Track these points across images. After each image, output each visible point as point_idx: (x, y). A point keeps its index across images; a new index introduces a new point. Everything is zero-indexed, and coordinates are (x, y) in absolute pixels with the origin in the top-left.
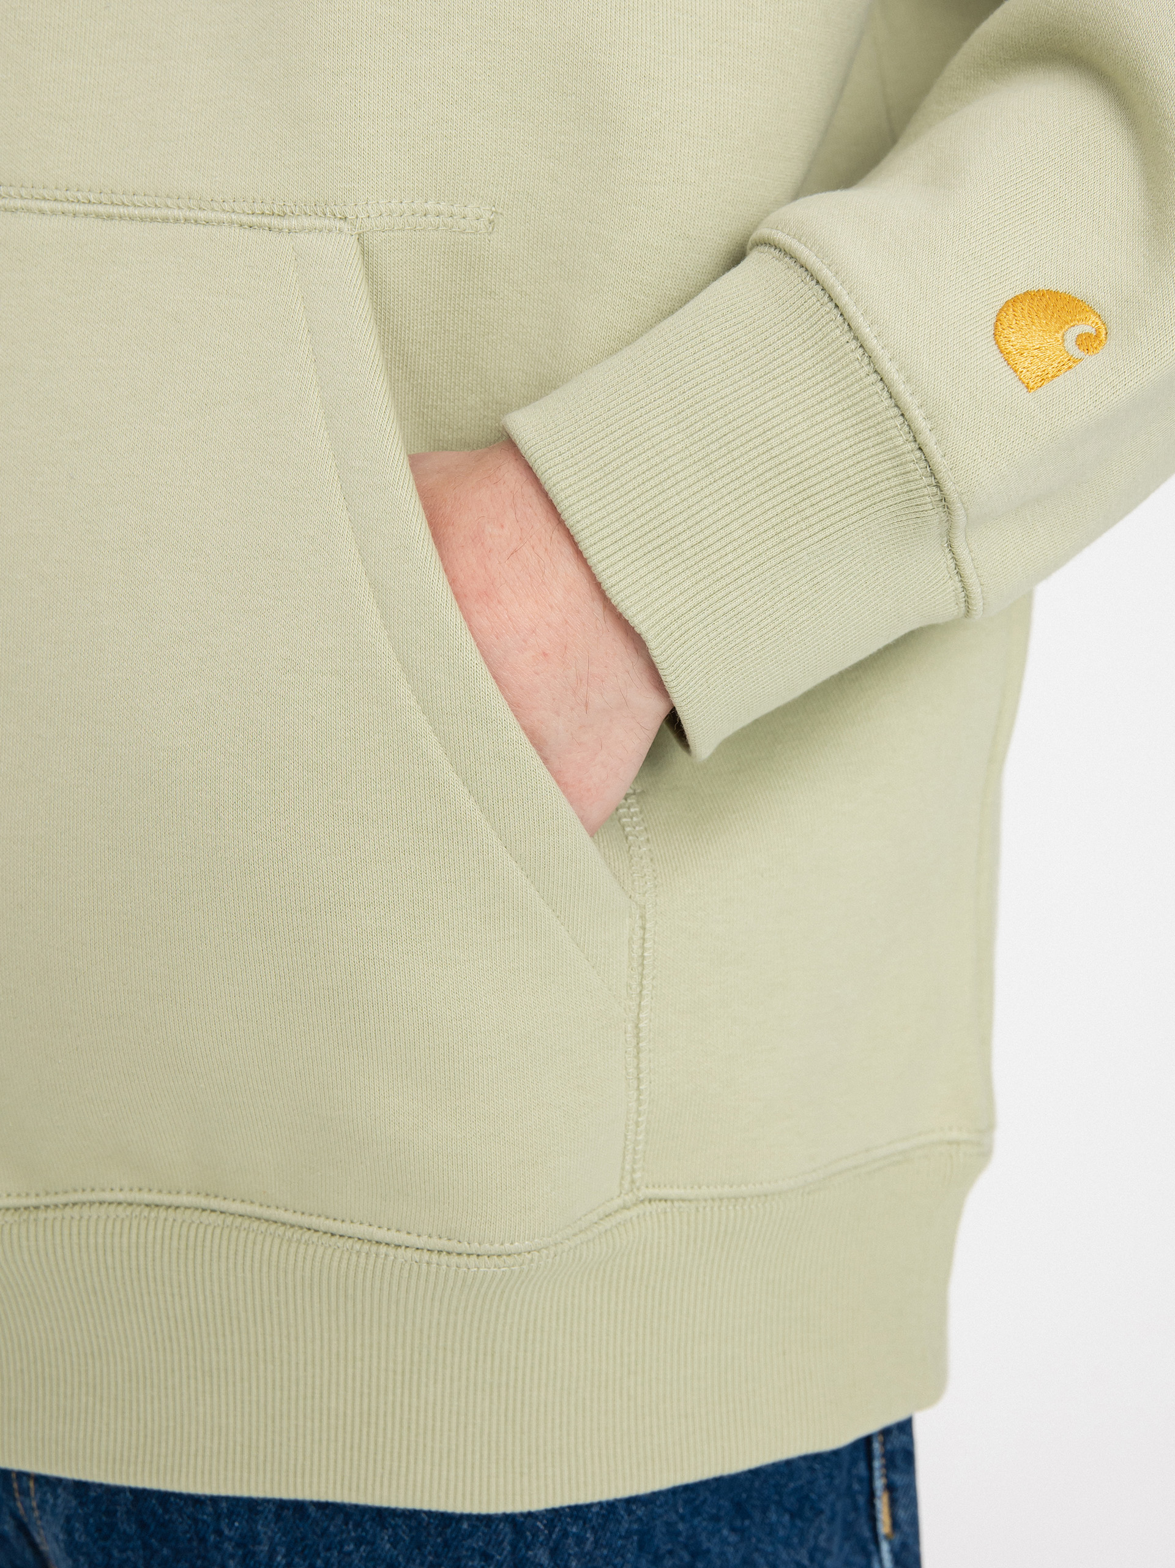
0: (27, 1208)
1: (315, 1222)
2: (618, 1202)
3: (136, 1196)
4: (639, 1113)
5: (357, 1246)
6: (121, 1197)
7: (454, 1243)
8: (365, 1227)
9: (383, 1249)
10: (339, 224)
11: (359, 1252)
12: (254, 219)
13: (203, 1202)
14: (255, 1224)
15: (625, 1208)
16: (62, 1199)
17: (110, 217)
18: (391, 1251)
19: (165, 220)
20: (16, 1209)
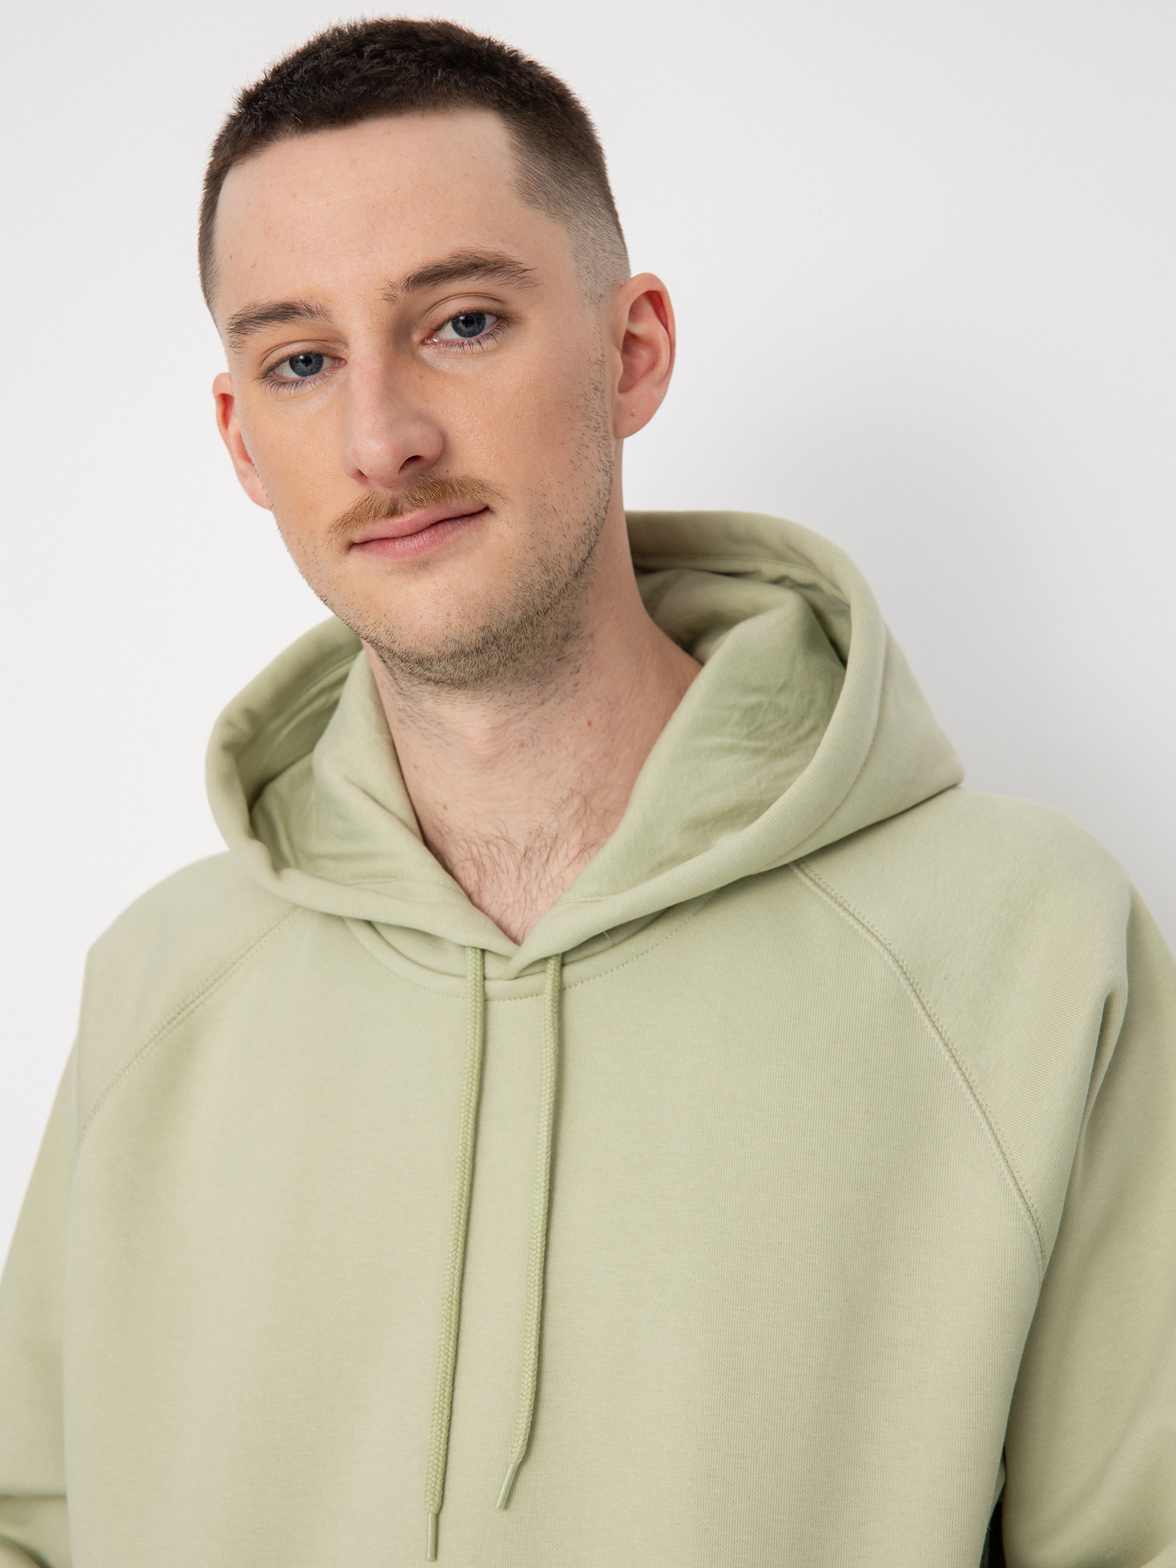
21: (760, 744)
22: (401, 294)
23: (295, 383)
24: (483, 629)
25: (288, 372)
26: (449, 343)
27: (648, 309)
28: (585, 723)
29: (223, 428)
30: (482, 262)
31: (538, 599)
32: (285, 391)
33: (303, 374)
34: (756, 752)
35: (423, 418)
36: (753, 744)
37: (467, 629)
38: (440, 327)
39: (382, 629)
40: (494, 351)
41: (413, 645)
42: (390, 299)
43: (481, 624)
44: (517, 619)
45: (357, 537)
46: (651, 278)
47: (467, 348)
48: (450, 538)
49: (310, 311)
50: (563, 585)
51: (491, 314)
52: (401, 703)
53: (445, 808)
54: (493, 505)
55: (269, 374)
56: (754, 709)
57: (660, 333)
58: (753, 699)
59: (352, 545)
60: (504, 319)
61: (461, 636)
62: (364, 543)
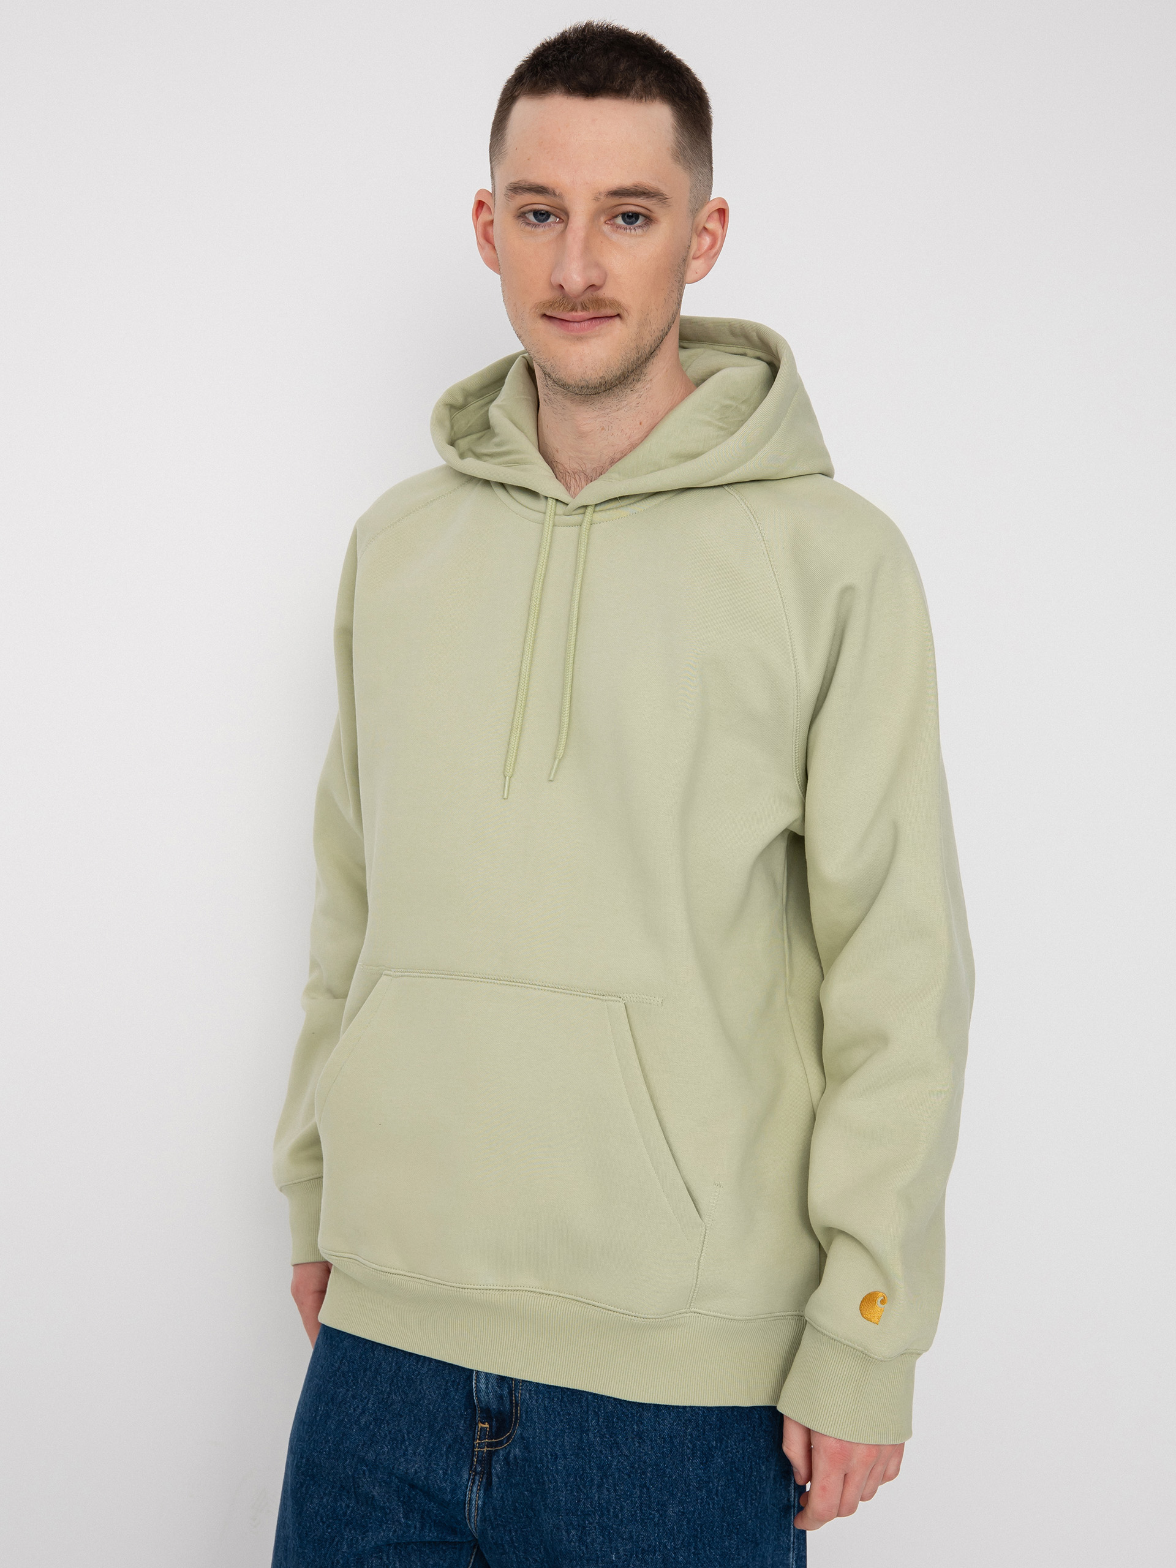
0: (502, 1290)
1: (590, 1302)
2: (684, 1310)
3: (537, 1290)
4: (696, 1287)
5: (602, 1310)
6: (532, 1290)
7: (628, 1312)
8: (605, 1305)
9: (610, 1312)
10: (619, 999)
11: (602, 1312)
12: (596, 996)
13: (557, 1294)
14: (573, 1301)
15: (686, 1313)
16: (513, 1288)
17: (555, 992)
18: (612, 1313)
19: (571, 994)
20: (499, 1290)
21: (725, 426)
22: (602, 197)
23: (535, 225)
24: (601, 378)
25: (531, 218)
26: (619, 227)
27: (716, 215)
28: (638, 423)
29: (475, 217)
30: (647, 191)
31: (631, 365)
32: (528, 228)
33: (539, 221)
34: (721, 428)
35: (598, 265)
36: (721, 424)
37: (593, 377)
38: (616, 216)
39: (549, 363)
40: (641, 236)
41: (564, 377)
42: (597, 199)
43: (601, 375)
44: (618, 375)
45: (548, 313)
46: (724, 201)
47: (628, 231)
48: (597, 328)
49: (555, 194)
50: (644, 359)
51: (643, 215)
52: (546, 391)
53: (557, 451)
54: (622, 314)
55: (521, 215)
56: (727, 407)
57: (720, 231)
58: (728, 402)
59: (544, 316)
60: (649, 220)
61: (590, 379)
62: (550, 318)
